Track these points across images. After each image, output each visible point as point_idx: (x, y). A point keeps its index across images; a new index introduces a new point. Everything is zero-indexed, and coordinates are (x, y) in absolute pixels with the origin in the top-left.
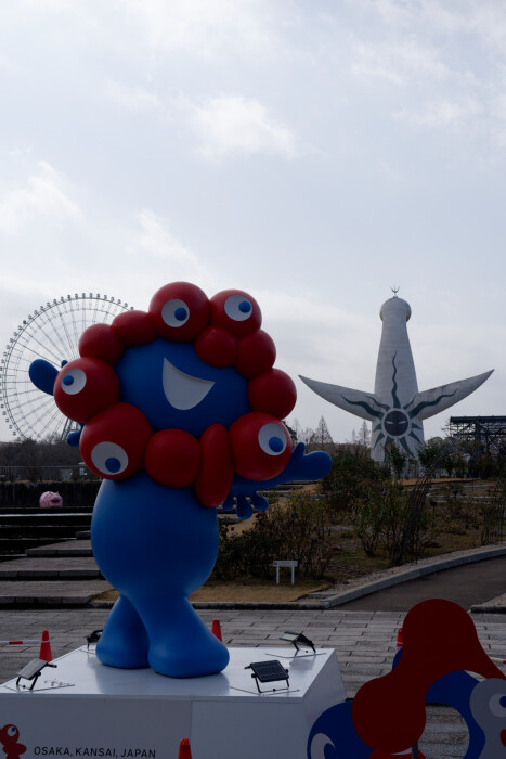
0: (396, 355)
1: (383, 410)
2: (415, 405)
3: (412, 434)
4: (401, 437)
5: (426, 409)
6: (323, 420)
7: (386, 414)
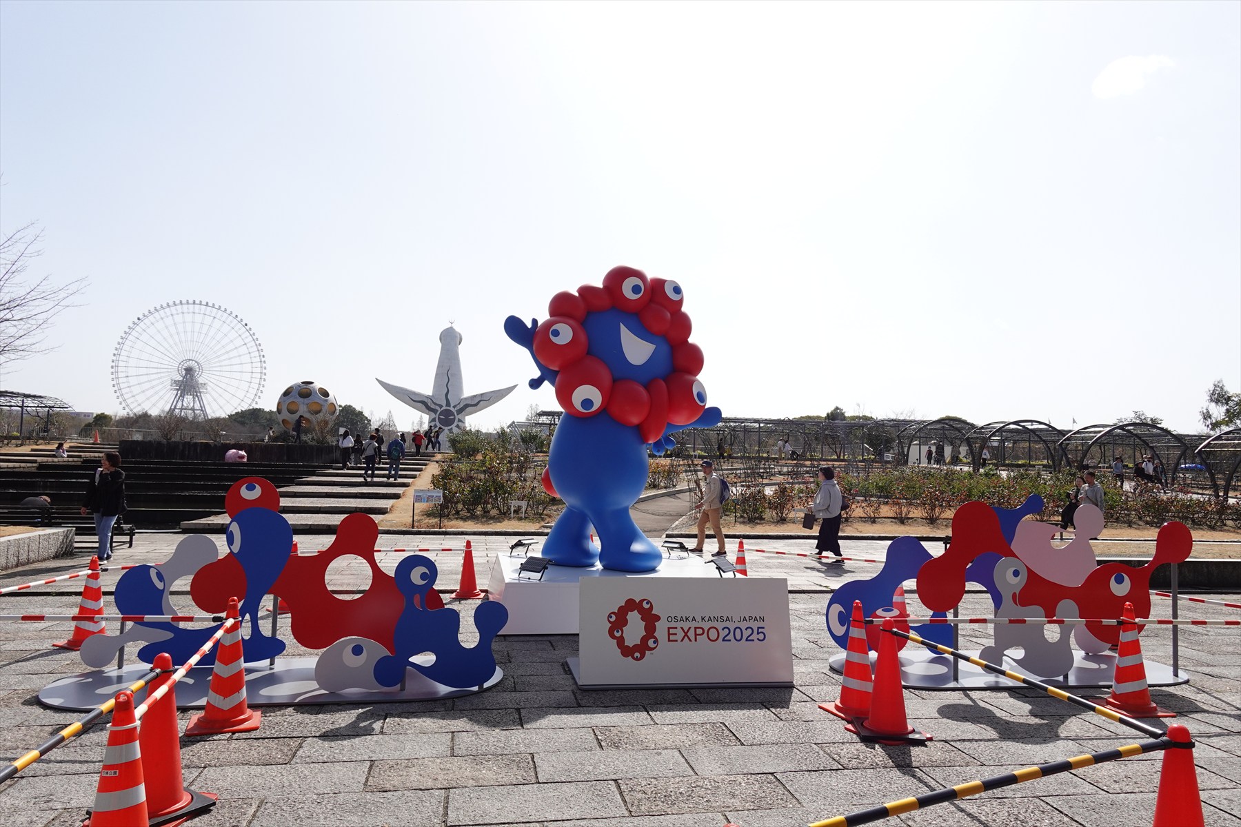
0: (448, 369)
1: (437, 408)
2: (461, 405)
3: (458, 426)
4: (450, 427)
5: (469, 409)
6: (390, 412)
7: (440, 411)
